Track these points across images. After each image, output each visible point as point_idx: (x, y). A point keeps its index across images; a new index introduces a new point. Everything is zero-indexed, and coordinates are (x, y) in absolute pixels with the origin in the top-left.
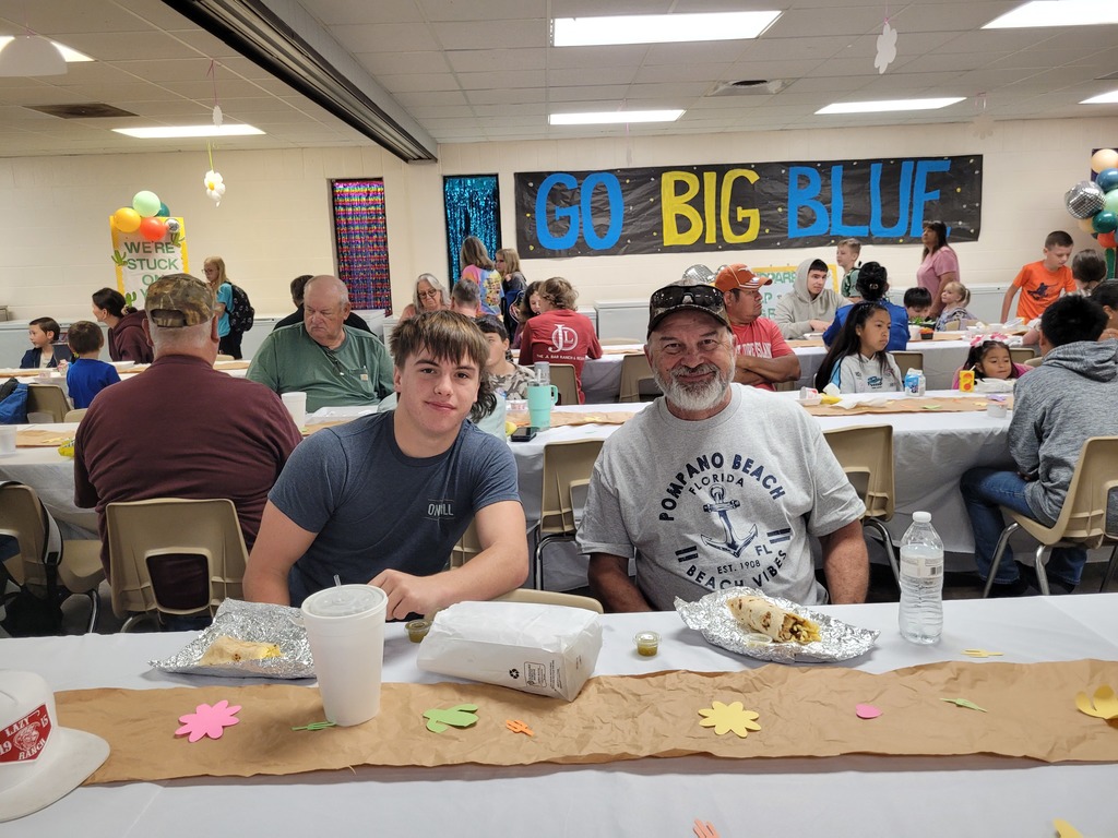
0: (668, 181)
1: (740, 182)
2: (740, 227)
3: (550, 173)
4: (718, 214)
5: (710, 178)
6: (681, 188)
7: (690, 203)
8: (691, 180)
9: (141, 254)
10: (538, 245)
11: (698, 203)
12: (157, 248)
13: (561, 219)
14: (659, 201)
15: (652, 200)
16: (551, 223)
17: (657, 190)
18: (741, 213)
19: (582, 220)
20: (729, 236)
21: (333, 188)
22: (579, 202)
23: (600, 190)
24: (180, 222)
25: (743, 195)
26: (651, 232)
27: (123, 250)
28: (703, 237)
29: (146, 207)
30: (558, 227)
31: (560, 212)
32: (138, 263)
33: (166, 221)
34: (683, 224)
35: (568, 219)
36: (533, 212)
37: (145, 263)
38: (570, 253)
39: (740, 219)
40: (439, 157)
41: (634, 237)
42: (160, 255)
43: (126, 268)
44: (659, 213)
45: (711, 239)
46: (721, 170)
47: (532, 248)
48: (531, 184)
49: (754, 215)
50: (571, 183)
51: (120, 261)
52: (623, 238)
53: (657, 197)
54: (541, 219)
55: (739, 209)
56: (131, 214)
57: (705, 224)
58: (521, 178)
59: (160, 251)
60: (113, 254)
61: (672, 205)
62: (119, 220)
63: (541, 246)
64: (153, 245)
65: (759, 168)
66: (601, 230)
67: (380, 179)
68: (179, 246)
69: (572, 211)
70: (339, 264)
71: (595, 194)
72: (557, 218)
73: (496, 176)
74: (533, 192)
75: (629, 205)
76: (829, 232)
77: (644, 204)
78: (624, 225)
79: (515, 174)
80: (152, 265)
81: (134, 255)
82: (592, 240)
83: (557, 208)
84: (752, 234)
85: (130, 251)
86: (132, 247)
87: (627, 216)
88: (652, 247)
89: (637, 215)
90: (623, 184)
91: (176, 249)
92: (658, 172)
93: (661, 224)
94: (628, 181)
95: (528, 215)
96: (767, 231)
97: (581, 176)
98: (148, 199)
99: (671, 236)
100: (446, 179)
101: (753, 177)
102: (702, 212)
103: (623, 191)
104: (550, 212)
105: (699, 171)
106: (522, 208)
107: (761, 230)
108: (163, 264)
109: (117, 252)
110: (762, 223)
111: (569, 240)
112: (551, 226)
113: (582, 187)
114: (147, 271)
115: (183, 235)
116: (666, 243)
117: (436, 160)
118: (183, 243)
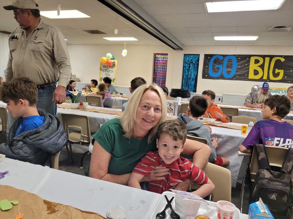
0: (253, 59)
1: (278, 61)
2: (276, 75)
3: (215, 55)
4: (269, 71)
5: (267, 59)
6: (257, 61)
7: (259, 66)
8: (261, 60)
9: (106, 69)
10: (208, 75)
11: (262, 67)
12: (110, 67)
13: (217, 68)
14: (249, 65)
15: (246, 65)
16: (213, 69)
17: (249, 61)
18: (277, 71)
19: (223, 69)
20: (272, 77)
21: (155, 56)
22: (223, 64)
23: (230, 61)
24: (116, 61)
25: (278, 65)
26: (245, 74)
27: (102, 67)
28: (262, 77)
29: (109, 57)
30: (215, 71)
31: (217, 66)
32: (105, 70)
33: (113, 61)
34: (256, 73)
35: (219, 68)
36: (208, 65)
37: (106, 70)
38: (218, 78)
39: (276, 73)
41: (238, 75)
42: (110, 69)
43: (102, 71)
44: (248, 69)
45: (265, 78)
46: (271, 57)
47: (207, 76)
48: (209, 58)
49: (282, 72)
50: (221, 58)
51: (101, 69)
52: (235, 75)
53: (248, 64)
54: (211, 67)
55: (276, 70)
56: (105, 58)
57: (263, 73)
58: (206, 56)
59: (110, 68)
60: (100, 68)
61: (253, 66)
62: (102, 60)
63: (209, 76)
64: (109, 66)
65: (285, 57)
66: (229, 72)
67: (167, 54)
68: (115, 67)
69: (220, 66)
70: (154, 76)
71: (228, 62)
72: (215, 68)
73: (199, 55)
74: (209, 60)
75: (239, 66)
78: (236, 71)
79: (205, 55)
80: (108, 71)
81: (104, 68)
82: (225, 75)
83: (216, 65)
84: (280, 77)
85: (104, 67)
86: (104, 66)
87: (237, 69)
88: (245, 78)
89: (241, 69)
90: (237, 59)
91: (114, 68)
92: (250, 56)
93: (248, 72)
94: (239, 58)
95: (207, 66)
96: (286, 77)
97: (224, 56)
98: (109, 55)
99: (251, 76)
100: (185, 55)
101: (283, 60)
102: (263, 70)
103: (237, 61)
104: (214, 66)
105: (264, 57)
106: (205, 64)
107: (284, 77)
108: (110, 71)
109: (100, 67)
110: (284, 74)
111: (218, 74)
112: (213, 70)
113: (224, 59)
114: (106, 73)
115: (116, 65)
116: (249, 78)
117: (183, 50)
118: (116, 67)
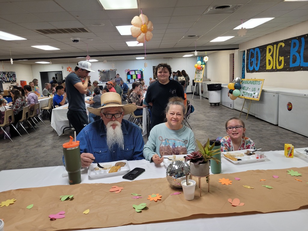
0: (268, 48)
2: (280, 63)
3: (251, 49)
4: (276, 59)
5: (275, 46)
6: (270, 50)
7: (271, 55)
10: (249, 69)
14: (266, 55)
18: (280, 59)
19: (254, 62)
20: (278, 67)
25: (281, 52)
26: (264, 65)
28: (273, 67)
34: (269, 63)
36: (248, 60)
39: (280, 61)
40: (239, 47)
41: (262, 67)
42: (201, 72)
44: (266, 59)
46: (277, 43)
49: (283, 59)
50: (253, 51)
55: (280, 57)
57: (273, 63)
62: (196, 66)
66: (257, 65)
71: (256, 54)
73: (245, 51)
75: (261, 57)
76: (300, 65)
77: (263, 57)
78: (260, 63)
79: (247, 50)
81: (198, 72)
82: (256, 68)
84: (282, 66)
86: (198, 70)
87: (261, 60)
92: (266, 46)
93: (266, 62)
94: (261, 50)
96: (285, 65)
97: (254, 49)
98: (199, 62)
99: (268, 67)
101: (283, 45)
102: (273, 58)
103: (260, 53)
108: (201, 73)
109: (196, 71)
110: (284, 62)
111: (252, 68)
114: (199, 74)
115: (204, 68)
116: (267, 69)
117: (238, 48)
118: (204, 70)
